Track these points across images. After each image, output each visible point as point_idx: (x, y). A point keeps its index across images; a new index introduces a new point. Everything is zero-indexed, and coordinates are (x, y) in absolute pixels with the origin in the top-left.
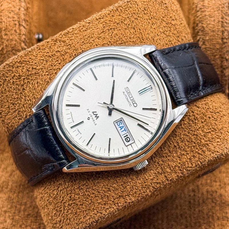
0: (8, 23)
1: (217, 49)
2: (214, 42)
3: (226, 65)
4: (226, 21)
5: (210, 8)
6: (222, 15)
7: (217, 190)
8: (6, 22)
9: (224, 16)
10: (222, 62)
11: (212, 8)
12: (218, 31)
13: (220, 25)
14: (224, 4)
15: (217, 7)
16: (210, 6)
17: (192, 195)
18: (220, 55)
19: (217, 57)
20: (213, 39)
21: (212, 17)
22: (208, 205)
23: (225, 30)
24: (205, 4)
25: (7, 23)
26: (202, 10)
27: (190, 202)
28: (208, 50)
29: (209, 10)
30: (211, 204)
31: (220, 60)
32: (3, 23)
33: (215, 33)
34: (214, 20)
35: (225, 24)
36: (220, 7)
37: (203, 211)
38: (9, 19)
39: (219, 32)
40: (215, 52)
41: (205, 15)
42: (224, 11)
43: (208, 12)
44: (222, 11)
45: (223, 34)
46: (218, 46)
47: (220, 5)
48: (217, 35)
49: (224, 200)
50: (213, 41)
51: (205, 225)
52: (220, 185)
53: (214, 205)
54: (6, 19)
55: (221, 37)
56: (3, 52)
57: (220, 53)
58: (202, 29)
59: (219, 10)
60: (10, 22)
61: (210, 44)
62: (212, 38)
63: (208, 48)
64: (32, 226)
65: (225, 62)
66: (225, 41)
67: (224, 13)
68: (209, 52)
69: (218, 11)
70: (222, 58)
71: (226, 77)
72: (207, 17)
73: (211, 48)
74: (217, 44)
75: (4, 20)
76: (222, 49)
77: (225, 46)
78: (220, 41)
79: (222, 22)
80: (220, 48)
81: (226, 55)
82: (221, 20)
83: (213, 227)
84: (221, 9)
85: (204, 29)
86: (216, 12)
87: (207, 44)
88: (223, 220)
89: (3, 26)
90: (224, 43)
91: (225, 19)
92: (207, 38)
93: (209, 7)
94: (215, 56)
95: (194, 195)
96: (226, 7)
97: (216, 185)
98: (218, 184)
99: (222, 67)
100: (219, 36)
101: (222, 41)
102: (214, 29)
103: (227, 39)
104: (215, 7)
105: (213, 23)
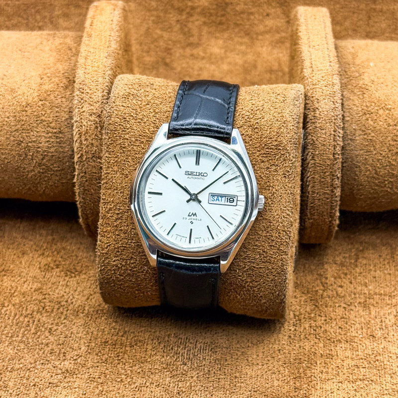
0: (89, 126)
1: (328, 165)
2: (325, 158)
3: (337, 184)
4: (339, 134)
5: (322, 119)
6: (334, 127)
7: (322, 325)
8: (86, 125)
9: (337, 129)
10: (333, 180)
11: (324, 119)
12: (329, 145)
13: (332, 138)
14: (337, 116)
15: (329, 118)
16: (322, 117)
17: (293, 329)
18: (331, 172)
19: (327, 174)
20: (324, 154)
21: (323, 129)
22: (310, 341)
23: (338, 144)
24: (315, 115)
25: (87, 127)
26: (313, 121)
27: (290, 337)
28: (318, 166)
29: (320, 121)
30: (314, 340)
31: (331, 178)
32: (84, 127)
33: (325, 148)
34: (326, 133)
35: (338, 138)
36: (333, 118)
37: (305, 347)
38: (89, 123)
39: (331, 146)
40: (325, 169)
41: (316, 127)
42: (337, 123)
43: (319, 123)
44: (335, 123)
45: (334, 149)
46: (329, 162)
47: (333, 116)
48: (328, 150)
49: (329, 336)
50: (323, 156)
51: (306, 362)
52: (326, 320)
53: (317, 341)
54: (87, 122)
55: (333, 152)
56: (82, 159)
57: (331, 170)
58: (312, 143)
59: (332, 122)
60: (91, 125)
61: (320, 159)
62: (322, 152)
63: (318, 163)
64: (109, 355)
65: (336, 180)
66: (337, 156)
67: (337, 126)
68: (318, 168)
69: (330, 123)
70: (333, 175)
71: (336, 197)
72: (318, 129)
73: (321, 164)
74: (328, 159)
75: (85, 123)
76: (333, 166)
77: (337, 162)
78: (331, 156)
79: (334, 135)
80: (331, 164)
81: (338, 173)
82: (333, 133)
83: (315, 364)
84: (334, 121)
85: (314, 142)
86: (328, 124)
87: (317, 159)
88: (327, 358)
89: (83, 130)
90: (336, 159)
91: (337, 132)
92: (317, 153)
93: (320, 118)
94: (325, 173)
95: (295, 330)
96: (340, 119)
97: (321, 320)
98: (323, 318)
99: (332, 185)
100: (330, 151)
101: (334, 156)
102: (325, 143)
103: (339, 155)
104: (327, 118)
105: (324, 136)
